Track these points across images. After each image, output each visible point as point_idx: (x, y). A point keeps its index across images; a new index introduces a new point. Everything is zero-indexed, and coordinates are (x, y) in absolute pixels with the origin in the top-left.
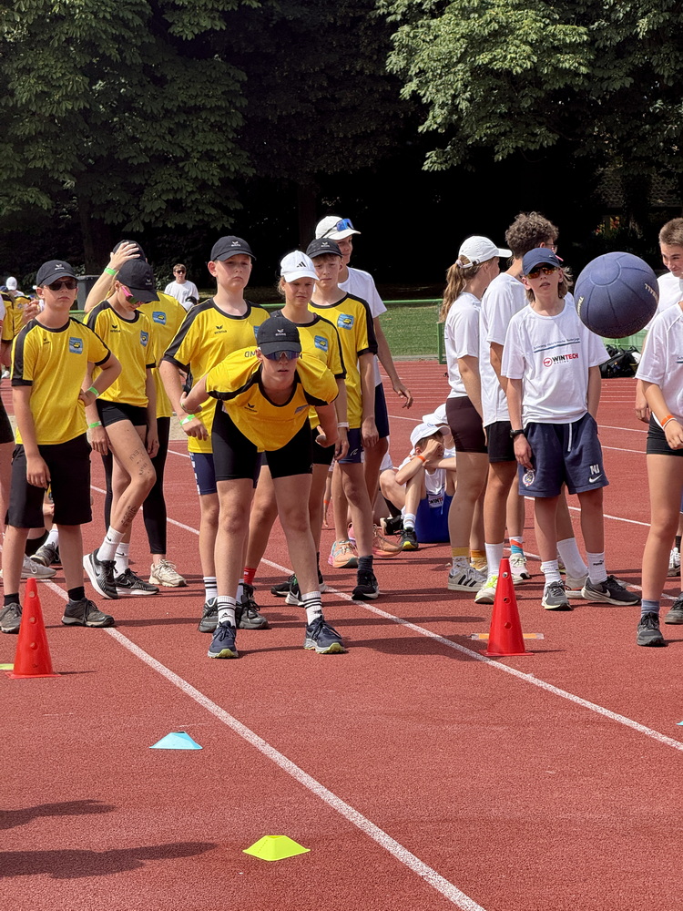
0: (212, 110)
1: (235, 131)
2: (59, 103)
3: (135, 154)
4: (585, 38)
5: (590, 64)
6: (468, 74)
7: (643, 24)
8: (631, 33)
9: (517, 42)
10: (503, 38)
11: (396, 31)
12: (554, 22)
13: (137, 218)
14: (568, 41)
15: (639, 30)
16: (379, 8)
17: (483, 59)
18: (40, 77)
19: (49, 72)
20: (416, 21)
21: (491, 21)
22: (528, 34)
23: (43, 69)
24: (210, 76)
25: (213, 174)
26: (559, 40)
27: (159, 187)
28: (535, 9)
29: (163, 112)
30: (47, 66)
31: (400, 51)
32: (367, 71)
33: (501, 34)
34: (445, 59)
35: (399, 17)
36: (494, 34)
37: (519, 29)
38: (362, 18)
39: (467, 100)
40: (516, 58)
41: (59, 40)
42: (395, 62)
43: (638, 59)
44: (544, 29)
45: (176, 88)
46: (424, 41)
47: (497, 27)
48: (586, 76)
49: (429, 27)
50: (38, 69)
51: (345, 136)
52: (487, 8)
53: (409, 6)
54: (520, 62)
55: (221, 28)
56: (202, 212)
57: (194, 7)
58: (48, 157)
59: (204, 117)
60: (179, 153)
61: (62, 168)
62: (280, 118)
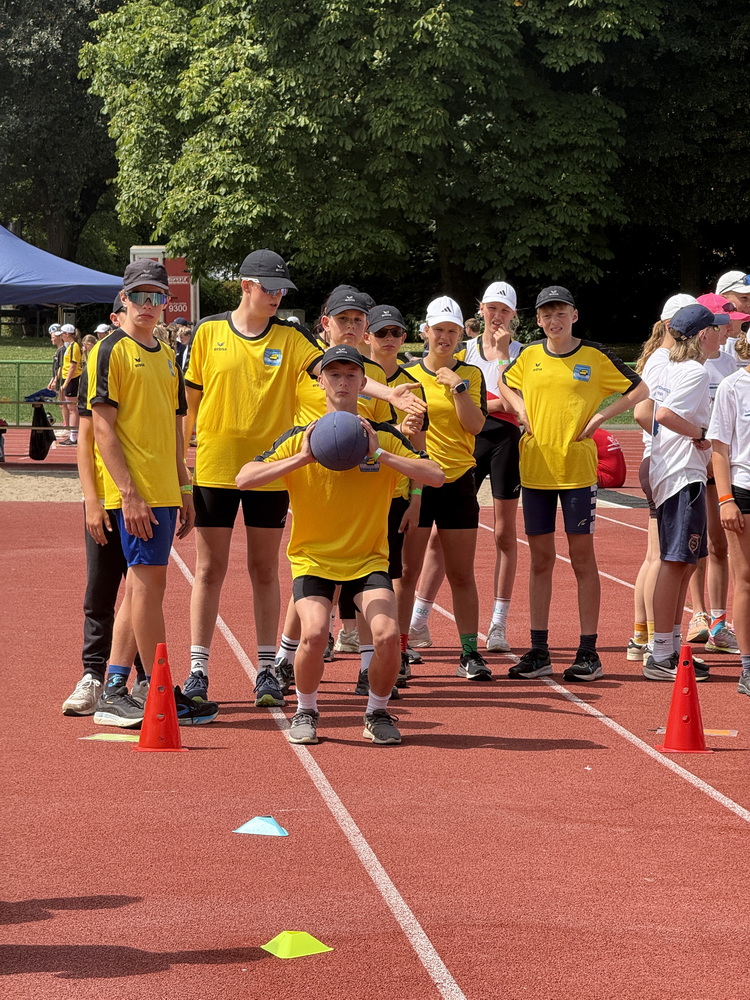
0: (585, 149)
2: (416, 137)
3: (499, 196)
13: (497, 265)
18: (397, 109)
19: (408, 104)
23: (401, 100)
24: (585, 111)
25: (582, 219)
27: (524, 232)
29: (531, 151)
30: (406, 97)
41: (420, 69)
45: (547, 125)
50: (397, 100)
55: (598, 62)
56: (568, 262)
57: (570, 37)
58: (404, 196)
59: (576, 156)
60: (546, 196)
61: (418, 208)
62: (662, 160)
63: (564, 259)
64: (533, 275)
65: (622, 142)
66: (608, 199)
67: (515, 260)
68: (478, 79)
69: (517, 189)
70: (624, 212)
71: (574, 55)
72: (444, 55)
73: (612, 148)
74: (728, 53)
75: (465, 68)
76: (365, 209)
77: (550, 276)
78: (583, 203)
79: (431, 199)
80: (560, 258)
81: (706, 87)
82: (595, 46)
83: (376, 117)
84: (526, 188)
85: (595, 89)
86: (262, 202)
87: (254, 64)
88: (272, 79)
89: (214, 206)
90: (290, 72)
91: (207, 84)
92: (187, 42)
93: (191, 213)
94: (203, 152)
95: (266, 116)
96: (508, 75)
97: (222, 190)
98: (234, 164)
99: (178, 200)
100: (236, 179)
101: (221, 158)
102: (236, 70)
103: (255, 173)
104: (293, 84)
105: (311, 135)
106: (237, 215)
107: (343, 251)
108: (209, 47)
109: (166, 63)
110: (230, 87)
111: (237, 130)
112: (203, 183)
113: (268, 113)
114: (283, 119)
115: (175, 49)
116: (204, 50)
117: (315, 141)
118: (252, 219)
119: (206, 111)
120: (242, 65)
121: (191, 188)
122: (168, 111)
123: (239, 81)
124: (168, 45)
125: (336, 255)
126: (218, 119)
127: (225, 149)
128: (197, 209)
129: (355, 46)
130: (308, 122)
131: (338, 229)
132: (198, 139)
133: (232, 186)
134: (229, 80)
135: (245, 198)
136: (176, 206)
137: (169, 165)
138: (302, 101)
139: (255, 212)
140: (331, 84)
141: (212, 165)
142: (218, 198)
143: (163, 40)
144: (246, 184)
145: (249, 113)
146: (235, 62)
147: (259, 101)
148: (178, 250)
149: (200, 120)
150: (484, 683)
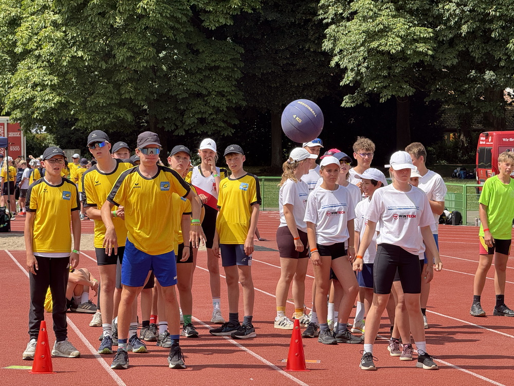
0: (224, 69)
1: (236, 80)
2: (139, 62)
3: (180, 92)
4: (432, 35)
5: (434, 49)
6: (366, 53)
7: (465, 29)
8: (458, 33)
9: (394, 36)
10: (385, 34)
11: (327, 28)
12: (415, 25)
13: (181, 127)
14: (422, 36)
15: (462, 31)
16: (319, 15)
17: (374, 44)
18: (129, 48)
19: (135, 45)
20: (339, 23)
21: (379, 24)
22: (399, 32)
23: (131, 43)
24: (224, 50)
25: (223, 104)
26: (417, 35)
27: (193, 111)
28: (404, 18)
29: (197, 69)
30: (133, 42)
31: (329, 39)
32: (312, 50)
33: (384, 31)
34: (353, 44)
35: (330, 20)
36: (381, 31)
37: (395, 29)
38: (310, 20)
39: (365, 67)
40: (392, 45)
41: (141, 28)
42: (327, 45)
43: (461, 47)
44: (408, 29)
45: (204, 56)
46: (342, 34)
47: (382, 28)
48: (432, 56)
49: (346, 26)
50: (129, 44)
51: (298, 85)
52: (378, 17)
53: (336, 14)
54: (394, 47)
55: (230, 24)
56: (216, 125)
57: (216, 12)
58: (132, 92)
59: (219, 72)
60: (204, 92)
61: (140, 98)
62: (262, 74)
63: (214, 124)
64: (198, 132)
65: (242, 65)
66: (236, 93)
67: (189, 125)
68: (170, 32)
69: (190, 88)
70: (243, 100)
71: (218, 21)
72: (152, 21)
73: (238, 68)
74: (295, 20)
75: (164, 27)
76: (112, 98)
77: (207, 132)
78: (223, 96)
79: (146, 93)
80: (212, 123)
81: (284, 37)
82: (228, 16)
83: (118, 52)
84: (195, 88)
85: (228, 38)
86: (59, 95)
87: (55, 24)
88: (65, 32)
89: (35, 97)
90: (73, 28)
91: (30, 34)
92: (20, 13)
93: (23, 101)
94: (29, 69)
95: (61, 51)
96: (185, 31)
97: (39, 89)
98: (45, 76)
99: (16, 94)
100: (46, 83)
101: (38, 73)
102: (45, 27)
103: (56, 80)
104: (75, 35)
105: (84, 61)
106: (46, 101)
107: (101, 120)
108: (31, 15)
109: (9, 23)
110: (42, 36)
111: (46, 58)
112: (29, 85)
113: (62, 50)
114: (70, 53)
115: (13, 16)
116: (29, 17)
117: (87, 64)
118: (54, 103)
119: (30, 48)
120: (49, 25)
121: (23, 88)
122: (10, 48)
123: (47, 33)
124: (10, 14)
125: (97, 122)
126: (36, 53)
127: (40, 68)
128: (26, 98)
129: (107, 16)
130: (83, 54)
131: (98, 108)
132: (26, 63)
133: (44, 87)
134: (42, 33)
135: (50, 93)
136: (15, 97)
137: (11, 76)
138: (80, 43)
139: (56, 100)
140: (94, 35)
141: (33, 76)
142: (36, 93)
143: (7, 12)
144: (51, 85)
145: (52, 50)
146: (45, 23)
147: (58, 43)
148: (16, 119)
149: (26, 53)
150: (195, 339)
